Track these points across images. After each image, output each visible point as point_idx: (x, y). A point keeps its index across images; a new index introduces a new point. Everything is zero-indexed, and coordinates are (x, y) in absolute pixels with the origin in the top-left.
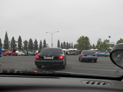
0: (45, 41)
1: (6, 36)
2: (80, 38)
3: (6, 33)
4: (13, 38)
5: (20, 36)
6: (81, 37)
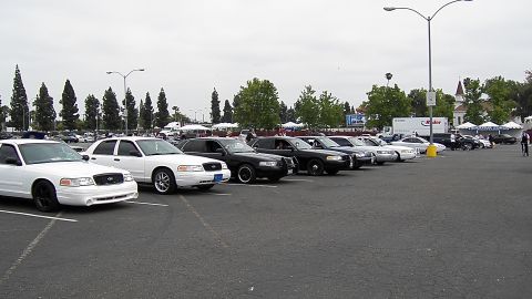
0: (162, 96)
1: (18, 81)
3: (17, 71)
4: (44, 90)
5: (68, 82)
6: (249, 84)
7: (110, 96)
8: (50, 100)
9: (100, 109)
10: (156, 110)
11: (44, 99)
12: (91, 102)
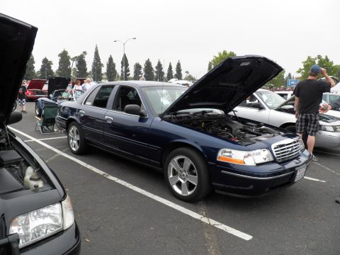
0: (179, 65)
1: (97, 54)
2: (218, 56)
3: (97, 48)
4: (111, 59)
5: (125, 55)
7: (148, 64)
8: (114, 65)
9: (142, 71)
10: (175, 72)
11: (111, 64)
12: (138, 67)
